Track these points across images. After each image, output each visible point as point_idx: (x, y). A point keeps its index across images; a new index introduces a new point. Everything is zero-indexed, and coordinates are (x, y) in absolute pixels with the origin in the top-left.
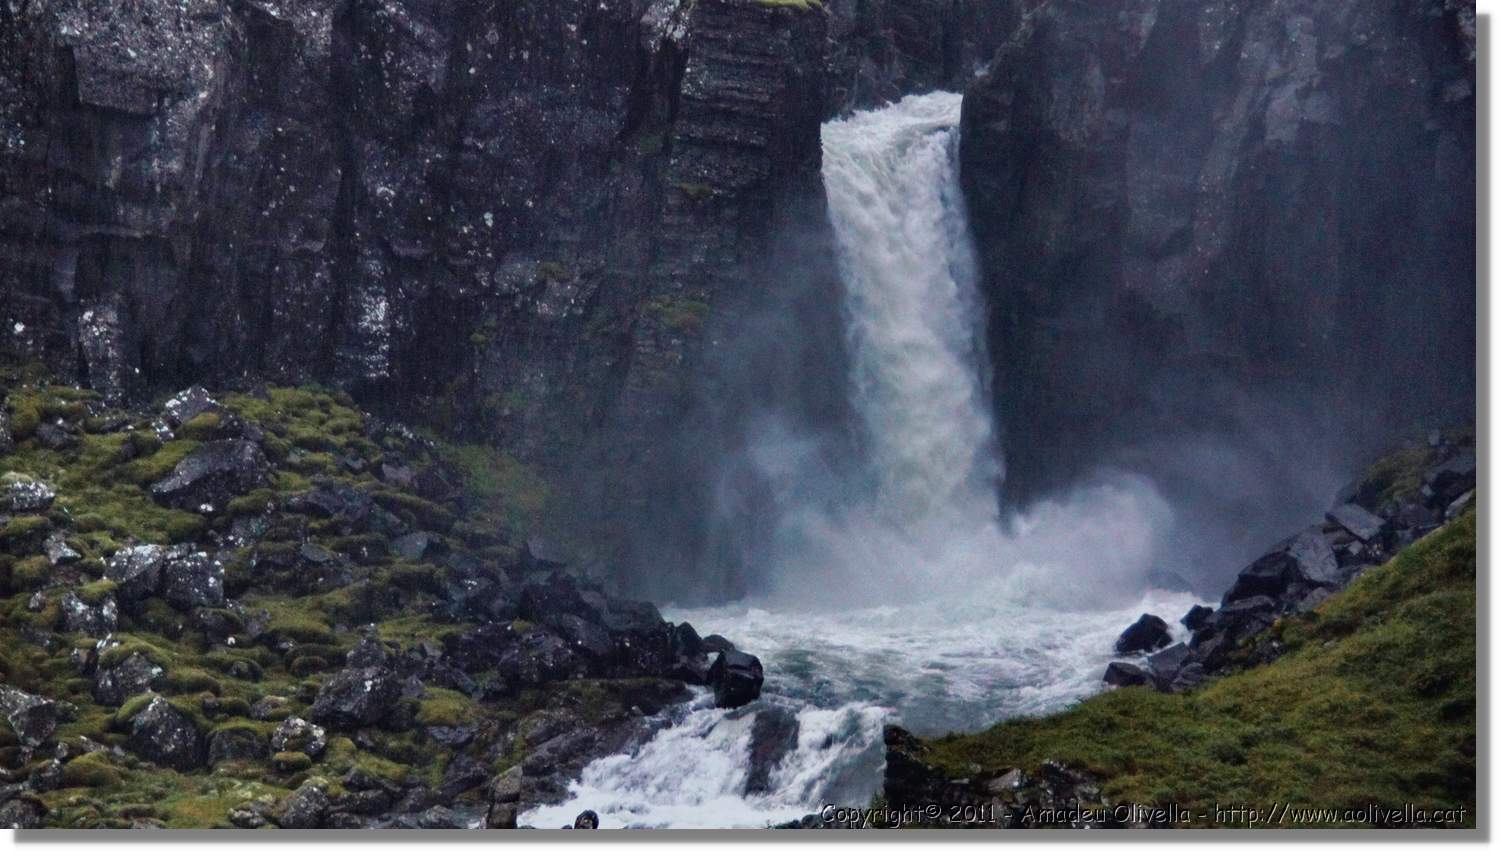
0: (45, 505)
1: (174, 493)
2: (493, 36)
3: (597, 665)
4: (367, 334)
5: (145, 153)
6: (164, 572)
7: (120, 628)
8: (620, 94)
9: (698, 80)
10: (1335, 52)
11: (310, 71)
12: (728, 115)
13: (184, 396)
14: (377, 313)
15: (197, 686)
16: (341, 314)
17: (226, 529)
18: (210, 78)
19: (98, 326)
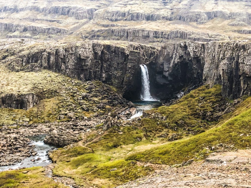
0: (77, 90)
1: (87, 89)
2: (114, 54)
3: (120, 104)
4: (103, 77)
5: (86, 62)
6: (86, 95)
7: (82, 100)
8: (124, 58)
9: (130, 57)
10: (180, 56)
11: (99, 56)
12: (132, 60)
13: (88, 82)
14: (104, 75)
15: (88, 105)
16: (101, 75)
17: (91, 92)
18: (91, 56)
19: (82, 76)
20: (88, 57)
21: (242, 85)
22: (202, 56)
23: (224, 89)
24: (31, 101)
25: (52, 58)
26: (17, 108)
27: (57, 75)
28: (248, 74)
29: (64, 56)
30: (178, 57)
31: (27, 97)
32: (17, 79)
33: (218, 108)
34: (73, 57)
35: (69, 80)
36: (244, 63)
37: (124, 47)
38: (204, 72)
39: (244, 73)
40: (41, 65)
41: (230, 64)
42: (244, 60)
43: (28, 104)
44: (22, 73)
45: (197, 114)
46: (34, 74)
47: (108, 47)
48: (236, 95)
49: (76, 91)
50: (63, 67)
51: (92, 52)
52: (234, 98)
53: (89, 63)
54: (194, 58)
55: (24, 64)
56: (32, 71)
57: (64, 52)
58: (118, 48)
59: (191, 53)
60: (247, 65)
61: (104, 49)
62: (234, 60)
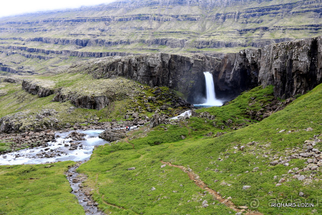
1: (154, 93)
2: (180, 63)
3: (182, 106)
6: (151, 98)
7: (148, 102)
8: (189, 67)
9: (194, 65)
11: (167, 65)
12: (196, 68)
13: (156, 87)
14: (171, 82)
15: (152, 106)
16: (168, 82)
17: (157, 96)
18: (159, 65)
19: (151, 82)
20: (156, 66)
21: (295, 84)
22: (259, 61)
23: (277, 89)
24: (102, 102)
25: (126, 67)
26: (91, 108)
27: (129, 81)
28: (302, 72)
29: (136, 64)
30: (238, 65)
31: (99, 99)
32: (96, 85)
33: (269, 108)
34: (144, 66)
35: (139, 86)
36: (298, 60)
37: (189, 57)
38: (259, 76)
39: (298, 71)
40: (117, 73)
41: (283, 63)
42: (297, 57)
43: (100, 105)
44: (101, 80)
45: (246, 114)
46: (110, 80)
47: (175, 57)
48: (289, 94)
49: (143, 95)
50: (135, 74)
51: (160, 61)
52: (286, 98)
53: (156, 70)
54: (252, 64)
55: (104, 72)
56: (109, 78)
57: (136, 61)
58: (184, 57)
59: (249, 60)
60: (301, 62)
61: (171, 58)
62: (288, 58)
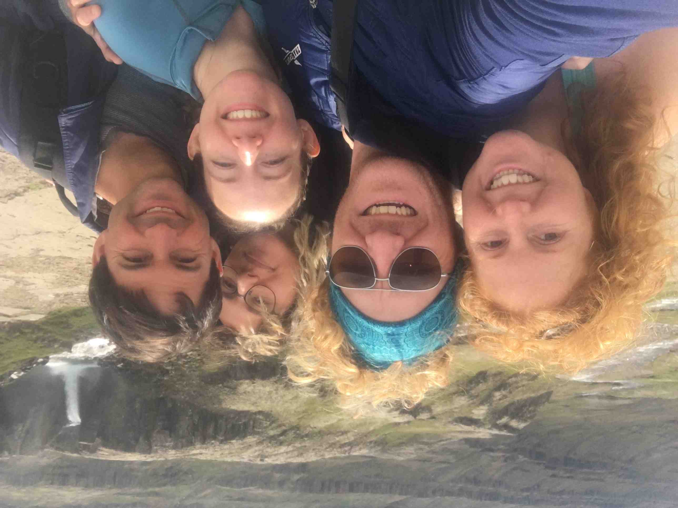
32: (259, 400)
44: (253, 409)
49: (178, 383)
55: (251, 423)
